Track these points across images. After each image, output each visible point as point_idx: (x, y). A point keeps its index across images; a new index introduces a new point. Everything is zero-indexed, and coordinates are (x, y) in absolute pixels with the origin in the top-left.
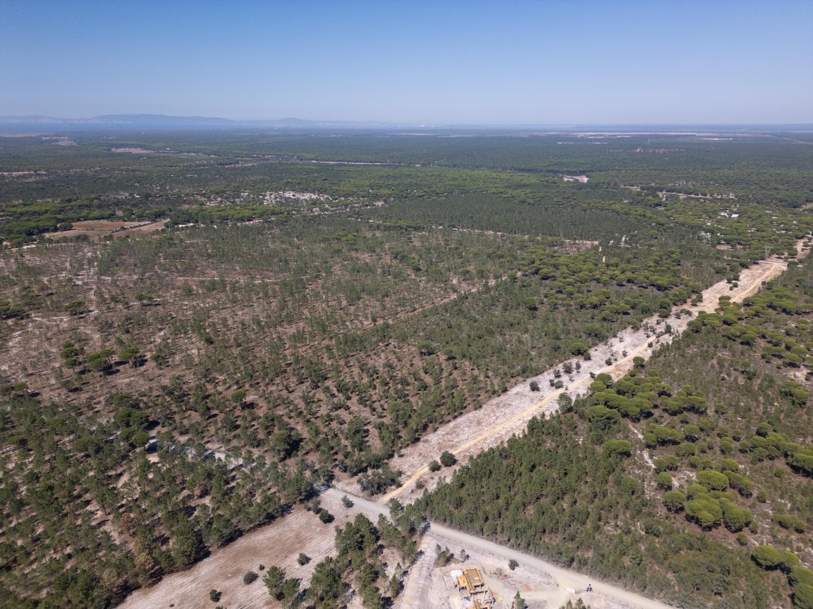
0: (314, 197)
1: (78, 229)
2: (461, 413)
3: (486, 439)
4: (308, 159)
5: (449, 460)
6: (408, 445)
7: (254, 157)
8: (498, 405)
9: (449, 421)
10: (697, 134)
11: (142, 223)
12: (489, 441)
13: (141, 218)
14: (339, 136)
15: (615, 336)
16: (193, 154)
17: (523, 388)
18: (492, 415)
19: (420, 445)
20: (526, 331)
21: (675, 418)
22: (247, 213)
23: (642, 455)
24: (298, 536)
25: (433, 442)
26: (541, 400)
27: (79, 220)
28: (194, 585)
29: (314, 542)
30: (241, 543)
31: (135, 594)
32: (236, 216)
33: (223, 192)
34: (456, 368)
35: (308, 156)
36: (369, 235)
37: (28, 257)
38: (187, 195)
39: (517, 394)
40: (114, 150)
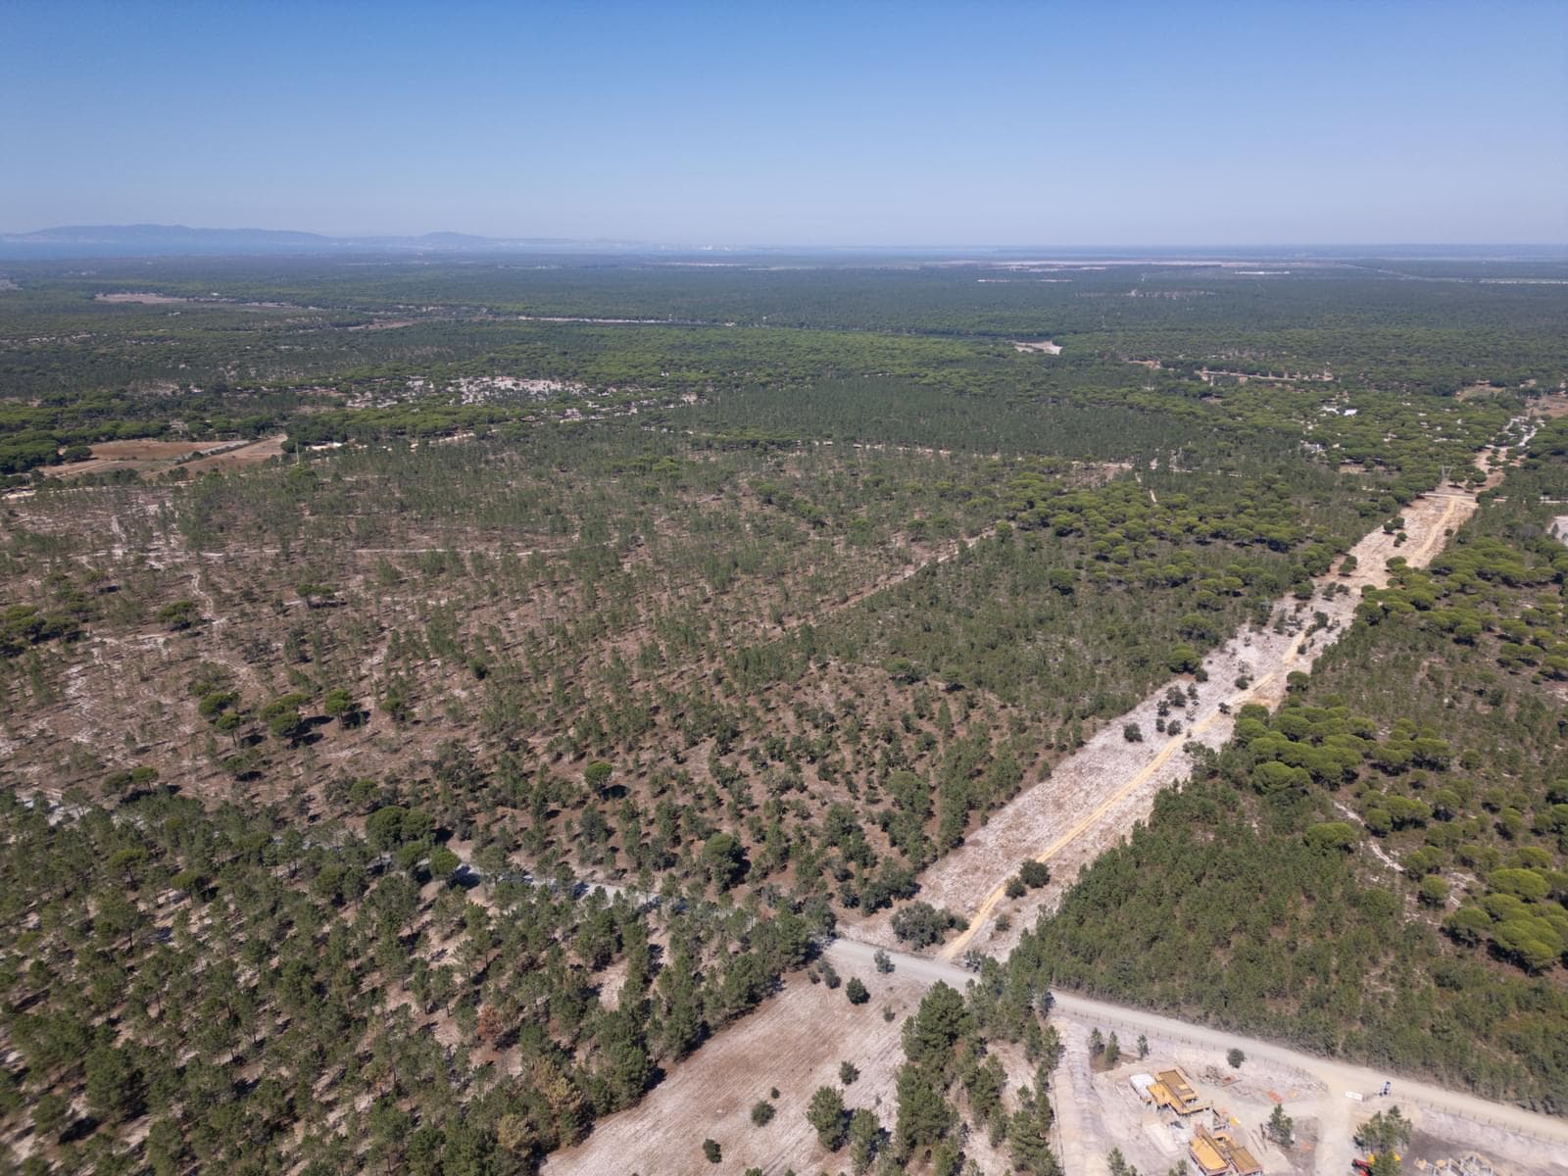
0: (558, 386)
1: (103, 459)
2: (1019, 789)
3: (1083, 834)
4: (510, 313)
5: (1035, 876)
6: (947, 852)
7: (399, 310)
8: (1078, 770)
9: (1003, 805)
10: (1223, 264)
11: (232, 444)
12: (1091, 838)
13: (226, 433)
14: (553, 267)
15: (1233, 636)
16: (271, 305)
17: (1107, 738)
18: (1077, 789)
19: (969, 850)
20: (1071, 633)
21: (1399, 779)
22: (443, 422)
23: (1369, 849)
24: (815, 1030)
25: (990, 845)
26: (1152, 758)
27: (97, 440)
28: (659, 1134)
29: (850, 1041)
30: (713, 1050)
32: (421, 427)
33: (370, 379)
34: (972, 706)
35: (510, 307)
36: (698, 458)
37: (25, 516)
38: (300, 387)
39: (1104, 748)
40: (100, 297)
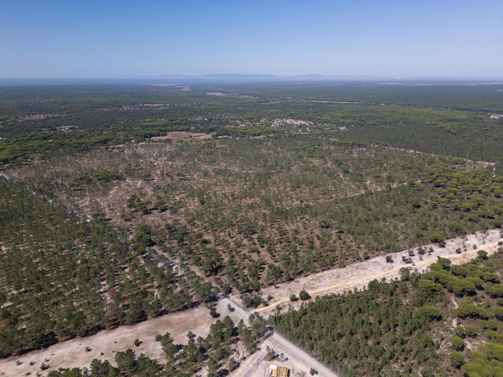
0: (303, 123)
1: (169, 136)
2: (329, 269)
3: (337, 288)
4: (311, 100)
5: (305, 296)
6: (284, 282)
7: (280, 98)
8: (357, 268)
9: (319, 272)
11: (201, 134)
12: (339, 290)
13: (202, 131)
14: (338, 85)
15: (473, 233)
16: (247, 96)
17: (381, 259)
18: (350, 273)
19: (293, 283)
20: (404, 221)
21: (495, 300)
22: (258, 131)
23: (451, 322)
24: (195, 321)
25: (301, 283)
26: (390, 269)
27: (172, 131)
28: (131, 334)
29: (202, 327)
30: (165, 318)
31: (103, 331)
32: (252, 133)
33: (252, 119)
34: (340, 239)
35: (311, 98)
36: (325, 147)
37: (139, 149)
38: (232, 120)
39: (375, 262)
40: (208, 94)
